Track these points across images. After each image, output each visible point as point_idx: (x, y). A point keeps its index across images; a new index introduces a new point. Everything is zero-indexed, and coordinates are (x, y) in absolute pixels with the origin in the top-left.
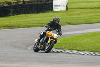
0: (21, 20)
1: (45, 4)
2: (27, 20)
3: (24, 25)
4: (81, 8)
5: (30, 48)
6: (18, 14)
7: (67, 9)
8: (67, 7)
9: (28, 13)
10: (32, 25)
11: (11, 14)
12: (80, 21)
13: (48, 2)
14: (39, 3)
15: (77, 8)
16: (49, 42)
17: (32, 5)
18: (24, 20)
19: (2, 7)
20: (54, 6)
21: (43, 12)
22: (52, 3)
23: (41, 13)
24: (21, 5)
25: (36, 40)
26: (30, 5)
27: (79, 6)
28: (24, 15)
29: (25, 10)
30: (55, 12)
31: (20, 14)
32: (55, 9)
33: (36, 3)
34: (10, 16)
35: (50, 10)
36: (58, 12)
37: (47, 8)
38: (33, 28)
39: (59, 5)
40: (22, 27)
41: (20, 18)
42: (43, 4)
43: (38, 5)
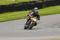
0: (50, 10)
3: (52, 13)
5: (56, 27)
6: (48, 7)
9: (54, 6)
10: (56, 13)
11: (44, 7)
16: (31, 23)
18: (52, 10)
19: (38, 4)
28: (52, 7)
29: (52, 4)
31: (49, 6)
34: (43, 8)
38: (57, 14)
40: (51, 15)
41: (49, 9)
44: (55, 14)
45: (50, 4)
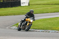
0: (2, 12)
1: (16, 2)
2: (5, 11)
3: (4, 14)
4: (37, 5)
5: (7, 28)
7: (29, 5)
8: (29, 3)
9: (6, 7)
10: (8, 14)
12: (36, 12)
13: (17, 1)
14: (12, 1)
15: (35, 4)
17: (8, 2)
18: (4, 11)
20: (21, 3)
21: (15, 7)
22: (20, 2)
23: (13, 7)
24: (2, 3)
25: (19, 24)
26: (7, 3)
27: (36, 3)
28: (4, 8)
29: (4, 5)
30: (22, 7)
32: (22, 5)
33: (11, 1)
35: (19, 5)
36: (23, 7)
37: (17, 4)
39: (24, 3)
40: (3, 16)
42: (15, 2)
43: (11, 2)
44: (6, 15)
45: (2, 5)
